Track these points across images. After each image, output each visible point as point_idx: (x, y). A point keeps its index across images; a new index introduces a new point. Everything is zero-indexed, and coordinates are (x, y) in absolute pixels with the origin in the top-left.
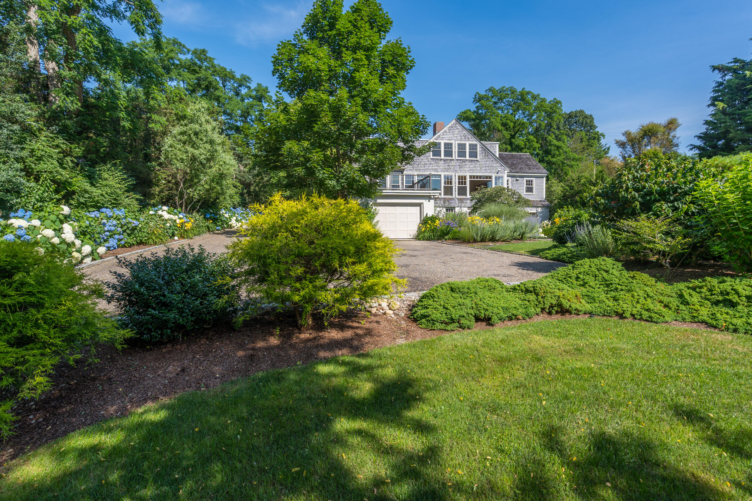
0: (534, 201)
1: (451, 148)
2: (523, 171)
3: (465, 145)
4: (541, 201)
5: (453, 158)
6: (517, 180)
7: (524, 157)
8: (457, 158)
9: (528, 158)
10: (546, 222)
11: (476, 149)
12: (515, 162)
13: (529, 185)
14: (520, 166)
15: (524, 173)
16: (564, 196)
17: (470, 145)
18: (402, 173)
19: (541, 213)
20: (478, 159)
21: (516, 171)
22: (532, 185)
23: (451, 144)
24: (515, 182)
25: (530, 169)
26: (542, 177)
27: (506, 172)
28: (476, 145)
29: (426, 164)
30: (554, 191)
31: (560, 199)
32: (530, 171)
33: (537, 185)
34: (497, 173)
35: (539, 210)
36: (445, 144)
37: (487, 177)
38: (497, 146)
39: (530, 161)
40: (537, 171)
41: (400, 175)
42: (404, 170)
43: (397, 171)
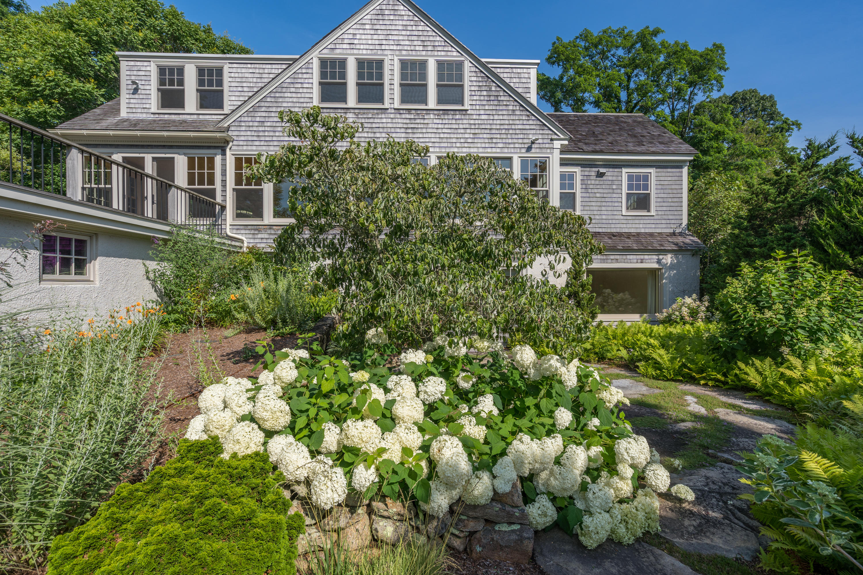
0: (651, 235)
1: (380, 76)
2: (616, 149)
3: (423, 64)
4: (674, 234)
5: (386, 106)
6: (600, 175)
7: (630, 120)
8: (397, 105)
9: (639, 122)
10: (688, 300)
11: (460, 77)
12: (598, 130)
13: (638, 187)
14: (610, 139)
15: (620, 153)
16: (751, 218)
17: (440, 64)
18: (224, 153)
19: (672, 267)
20: (466, 107)
21: (597, 148)
22: (646, 187)
23: (380, 63)
24: (594, 181)
25: (641, 144)
26: (678, 165)
27: (557, 144)
28: (460, 65)
30: (717, 203)
31: (737, 226)
32: (639, 149)
33: (661, 187)
34: (529, 149)
35: (668, 259)
36: (361, 63)
37: (493, 160)
38: (533, 73)
39: (645, 128)
40: (662, 147)
41: (218, 159)
42: (227, 142)
43: (209, 147)
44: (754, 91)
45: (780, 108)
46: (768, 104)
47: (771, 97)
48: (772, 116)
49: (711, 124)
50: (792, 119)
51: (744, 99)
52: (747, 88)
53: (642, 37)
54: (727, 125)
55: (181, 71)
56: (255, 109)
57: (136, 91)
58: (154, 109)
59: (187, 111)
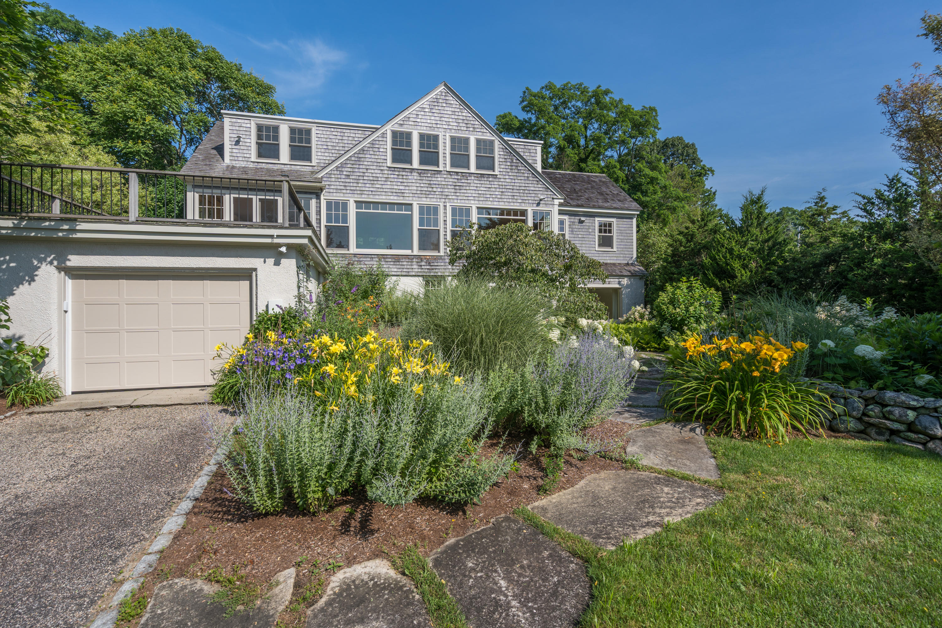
0: (614, 264)
1: (436, 146)
2: (592, 204)
3: (467, 140)
4: (628, 264)
5: (441, 168)
6: (581, 222)
7: (597, 180)
8: (448, 168)
9: (603, 182)
10: (639, 308)
11: (492, 151)
12: (577, 188)
13: (605, 232)
14: (587, 195)
15: (594, 207)
16: (673, 255)
17: (478, 141)
18: (318, 197)
19: (628, 286)
20: (496, 173)
21: (580, 202)
22: (610, 232)
23: (436, 137)
24: (577, 226)
25: (606, 201)
26: (630, 217)
27: (557, 202)
28: (492, 142)
29: (376, 179)
30: (654, 244)
31: (665, 260)
32: (606, 205)
33: (620, 232)
34: (538, 204)
35: (625, 281)
36: (422, 136)
37: (516, 212)
38: (539, 149)
39: (608, 187)
40: (619, 204)
41: (313, 202)
42: (321, 190)
43: (306, 193)
44: (680, 139)
45: (700, 155)
46: (691, 151)
47: (693, 145)
48: (695, 160)
49: (647, 171)
50: (708, 166)
51: (673, 145)
52: (675, 136)
53: (596, 94)
54: (660, 172)
55: (276, 129)
56: (343, 165)
57: (237, 143)
58: (254, 158)
59: (282, 161)
